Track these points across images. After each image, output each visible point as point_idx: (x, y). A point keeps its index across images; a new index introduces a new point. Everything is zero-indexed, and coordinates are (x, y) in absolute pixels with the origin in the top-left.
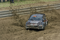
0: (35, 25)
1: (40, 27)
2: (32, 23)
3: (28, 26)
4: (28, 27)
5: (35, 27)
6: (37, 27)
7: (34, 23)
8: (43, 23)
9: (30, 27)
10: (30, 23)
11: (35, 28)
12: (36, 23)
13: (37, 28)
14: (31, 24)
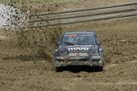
1: (94, 60)
2: (74, 51)
3: (63, 61)
4: (62, 63)
5: (81, 60)
7: (78, 51)
9: (69, 63)
10: (68, 52)
12: (83, 51)
14: (71, 55)
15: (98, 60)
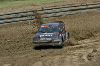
0: (47, 39)
1: (56, 42)
2: (43, 37)
3: (37, 43)
5: (47, 42)
6: (50, 42)
7: (46, 37)
8: (60, 35)
9: (41, 44)
10: (40, 38)
11: (47, 44)
12: (49, 37)
13: (51, 44)
15: (58, 42)
